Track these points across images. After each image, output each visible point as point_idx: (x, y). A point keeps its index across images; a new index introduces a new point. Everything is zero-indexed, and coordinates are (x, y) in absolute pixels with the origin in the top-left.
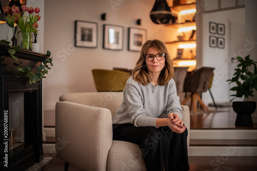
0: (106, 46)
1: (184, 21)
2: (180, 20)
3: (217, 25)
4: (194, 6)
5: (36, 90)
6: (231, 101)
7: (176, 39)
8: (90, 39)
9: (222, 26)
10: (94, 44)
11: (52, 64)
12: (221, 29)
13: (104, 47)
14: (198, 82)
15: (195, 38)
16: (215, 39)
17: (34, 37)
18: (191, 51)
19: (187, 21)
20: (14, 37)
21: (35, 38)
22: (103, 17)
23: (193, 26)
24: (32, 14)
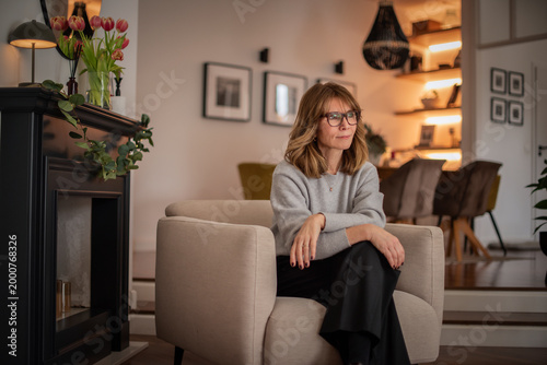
0: (270, 118)
1: (436, 67)
2: (427, 65)
3: (508, 74)
4: (458, 34)
5: (119, 196)
6: (537, 229)
7: (420, 105)
8: (235, 103)
9: (519, 78)
10: (243, 113)
11: (151, 142)
12: (516, 83)
13: (264, 120)
14: (466, 195)
15: (459, 102)
16: (503, 104)
17: (115, 84)
18: (452, 131)
19: (443, 67)
20: (72, 79)
21: (118, 86)
22: (264, 56)
23: (455, 77)
24: (111, 32)
